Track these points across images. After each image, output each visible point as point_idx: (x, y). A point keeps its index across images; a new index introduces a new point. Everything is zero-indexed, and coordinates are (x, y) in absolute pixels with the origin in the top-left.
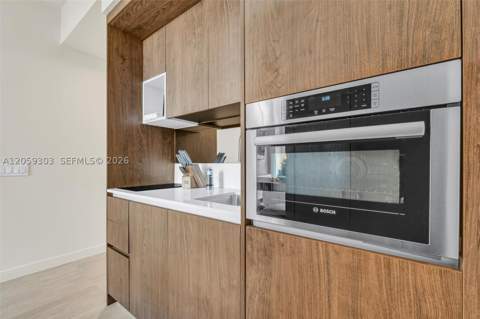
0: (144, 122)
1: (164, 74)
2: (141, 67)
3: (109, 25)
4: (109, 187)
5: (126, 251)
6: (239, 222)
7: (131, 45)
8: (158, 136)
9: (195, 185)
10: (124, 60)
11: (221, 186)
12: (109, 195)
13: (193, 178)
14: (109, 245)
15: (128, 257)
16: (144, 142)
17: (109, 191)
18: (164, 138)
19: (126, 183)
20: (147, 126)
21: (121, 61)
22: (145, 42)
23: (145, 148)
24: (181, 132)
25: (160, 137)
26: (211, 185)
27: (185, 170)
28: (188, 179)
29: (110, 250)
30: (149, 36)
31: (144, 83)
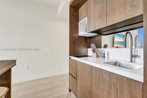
0: (79, 35)
1: (87, 18)
2: (78, 17)
3: (70, 6)
4: (70, 56)
5: (75, 77)
6: (143, 82)
7: (76, 11)
8: (83, 39)
9: (98, 56)
10: (74, 16)
11: (108, 58)
12: (70, 58)
13: (97, 54)
14: (70, 73)
15: (76, 79)
16: (79, 41)
17: (70, 57)
18: (85, 40)
19: (74, 55)
20: (80, 36)
21: (73, 16)
22: (79, 9)
23: (79, 43)
24: (90, 38)
25: (84, 40)
26: (104, 57)
27: (94, 51)
28: (95, 54)
29: (70, 75)
30: (81, 7)
31: (79, 22)
